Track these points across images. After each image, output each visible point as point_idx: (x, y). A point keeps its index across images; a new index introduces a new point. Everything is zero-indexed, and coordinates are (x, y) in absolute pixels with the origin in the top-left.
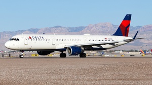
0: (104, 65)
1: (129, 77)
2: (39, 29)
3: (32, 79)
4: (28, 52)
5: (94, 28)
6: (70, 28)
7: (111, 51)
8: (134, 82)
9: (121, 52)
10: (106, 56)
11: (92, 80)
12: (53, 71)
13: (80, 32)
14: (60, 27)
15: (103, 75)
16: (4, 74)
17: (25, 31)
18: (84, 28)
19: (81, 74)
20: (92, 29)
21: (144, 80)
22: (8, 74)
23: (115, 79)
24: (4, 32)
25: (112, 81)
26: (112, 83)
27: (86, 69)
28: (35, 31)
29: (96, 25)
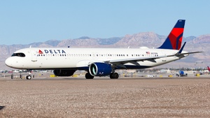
0: (144, 89)
1: (175, 104)
2: (60, 42)
3: (47, 108)
4: (46, 71)
5: (133, 39)
6: (101, 40)
7: (155, 70)
8: (181, 111)
9: (169, 71)
10: (149, 76)
11: (126, 108)
12: (76, 97)
13: (114, 45)
14: (88, 38)
15: (142, 102)
16: (11, 101)
17: (42, 43)
18: (120, 39)
19: (112, 101)
20: (130, 41)
21: (195, 108)
22: (16, 100)
23: (157, 107)
24: (14, 45)
25: (153, 110)
26: (153, 112)
27: (120, 94)
28: (54, 43)
29: (135, 36)
